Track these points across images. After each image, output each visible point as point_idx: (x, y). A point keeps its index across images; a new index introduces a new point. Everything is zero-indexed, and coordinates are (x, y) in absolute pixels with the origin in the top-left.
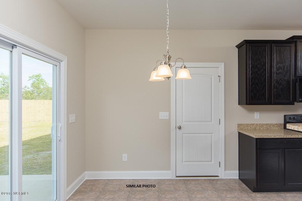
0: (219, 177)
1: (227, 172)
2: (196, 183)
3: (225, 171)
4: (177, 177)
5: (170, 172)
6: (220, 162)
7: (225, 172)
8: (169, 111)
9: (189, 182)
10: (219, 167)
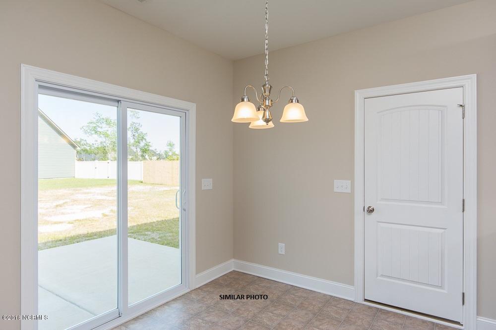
0: (462, 325)
1: (481, 319)
2: (400, 321)
3: (477, 315)
4: (366, 300)
5: (352, 288)
6: (463, 294)
7: (478, 319)
8: (351, 177)
9: (383, 316)
10: (462, 303)
